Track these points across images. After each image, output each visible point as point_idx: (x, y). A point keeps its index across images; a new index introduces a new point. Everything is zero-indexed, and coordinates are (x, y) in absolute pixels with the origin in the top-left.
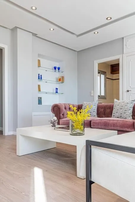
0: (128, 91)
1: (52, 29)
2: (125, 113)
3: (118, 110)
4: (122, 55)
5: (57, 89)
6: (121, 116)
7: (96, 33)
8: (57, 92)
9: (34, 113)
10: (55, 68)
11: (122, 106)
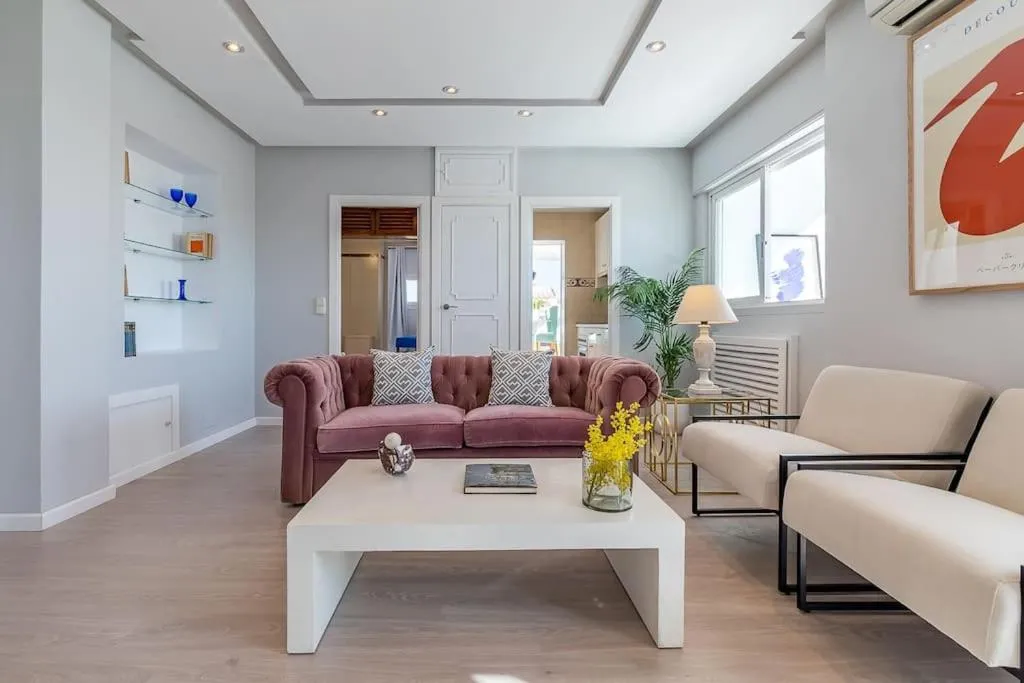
0: (446, 307)
1: (234, 47)
2: (536, 388)
3: (515, 380)
4: (428, 198)
5: (182, 282)
6: (525, 398)
7: (380, 113)
8: (182, 297)
9: (115, 400)
10: (176, 196)
11: (528, 369)
